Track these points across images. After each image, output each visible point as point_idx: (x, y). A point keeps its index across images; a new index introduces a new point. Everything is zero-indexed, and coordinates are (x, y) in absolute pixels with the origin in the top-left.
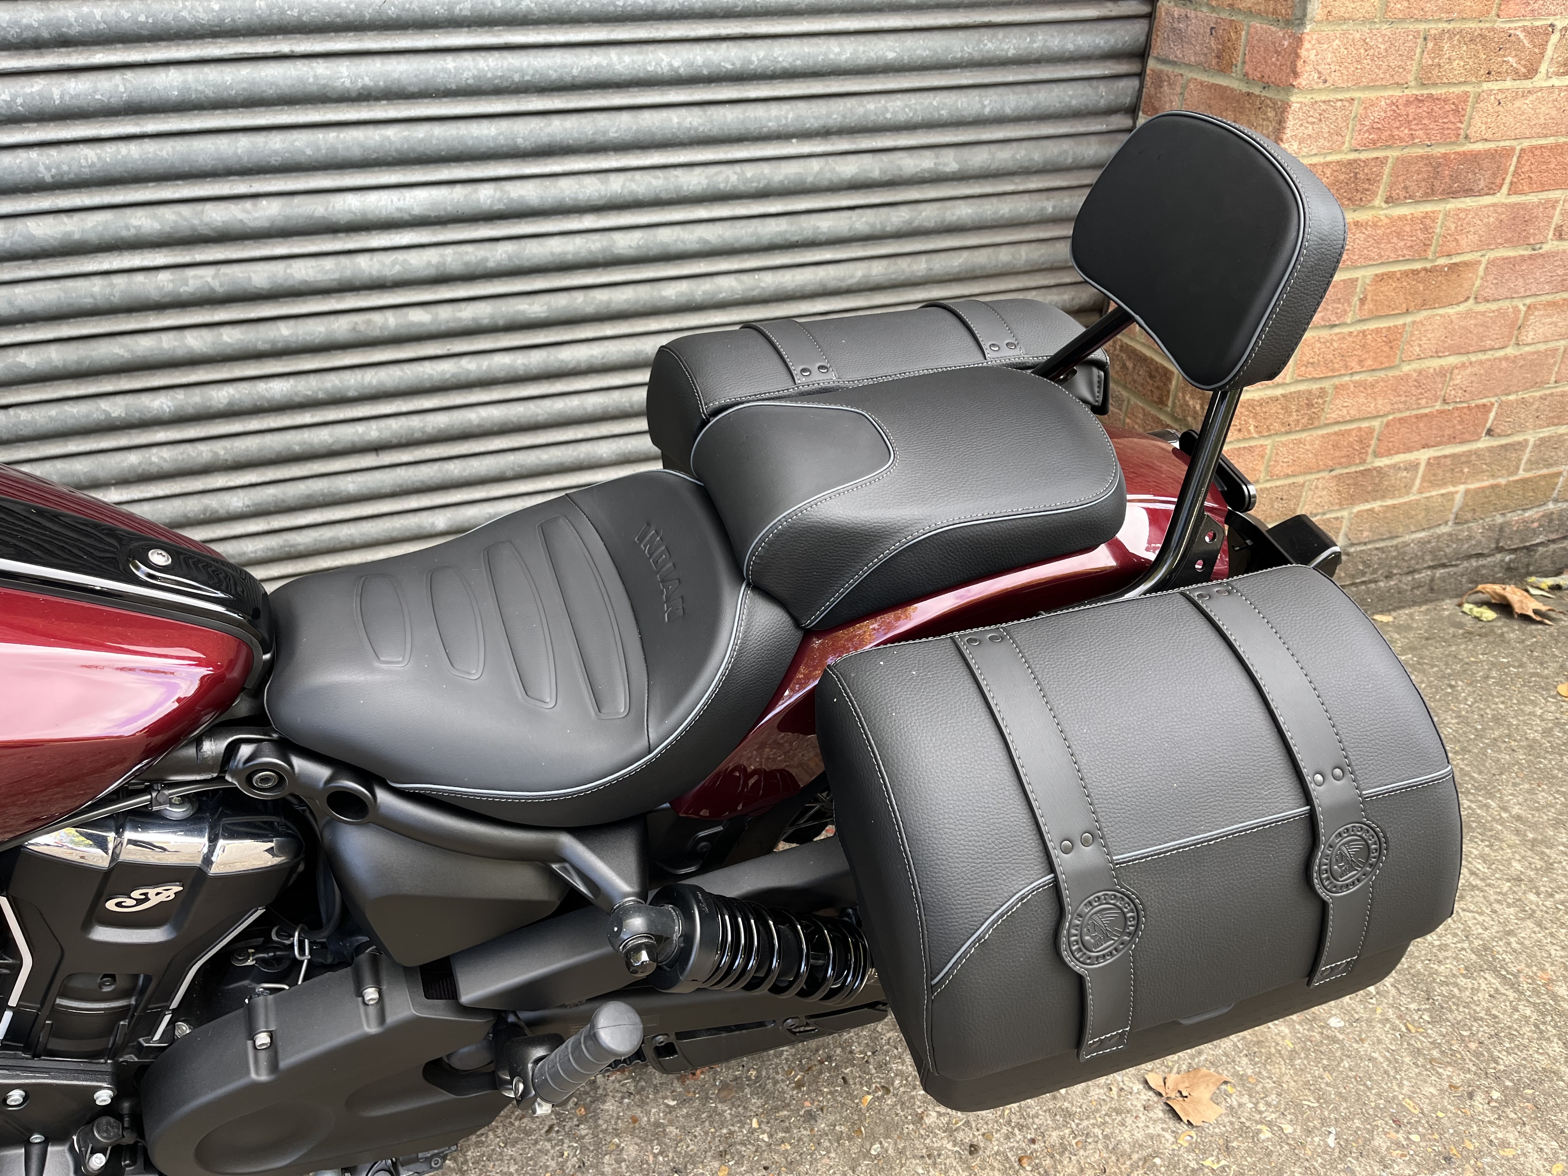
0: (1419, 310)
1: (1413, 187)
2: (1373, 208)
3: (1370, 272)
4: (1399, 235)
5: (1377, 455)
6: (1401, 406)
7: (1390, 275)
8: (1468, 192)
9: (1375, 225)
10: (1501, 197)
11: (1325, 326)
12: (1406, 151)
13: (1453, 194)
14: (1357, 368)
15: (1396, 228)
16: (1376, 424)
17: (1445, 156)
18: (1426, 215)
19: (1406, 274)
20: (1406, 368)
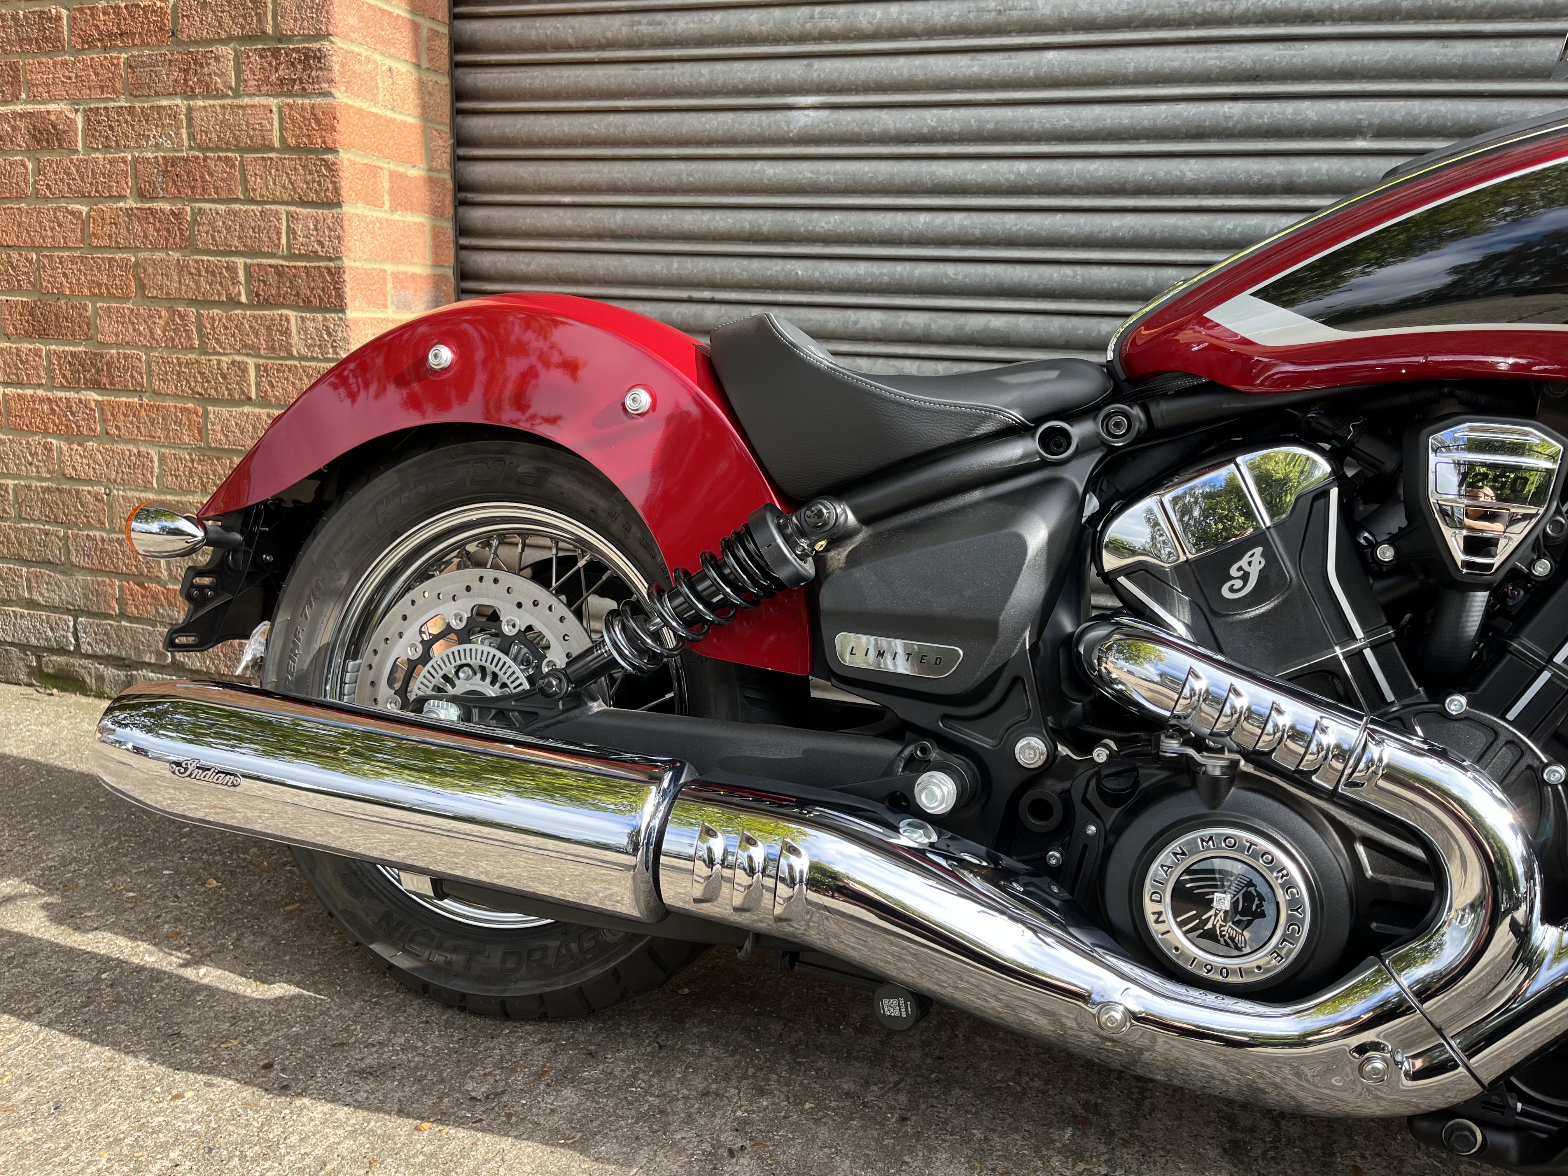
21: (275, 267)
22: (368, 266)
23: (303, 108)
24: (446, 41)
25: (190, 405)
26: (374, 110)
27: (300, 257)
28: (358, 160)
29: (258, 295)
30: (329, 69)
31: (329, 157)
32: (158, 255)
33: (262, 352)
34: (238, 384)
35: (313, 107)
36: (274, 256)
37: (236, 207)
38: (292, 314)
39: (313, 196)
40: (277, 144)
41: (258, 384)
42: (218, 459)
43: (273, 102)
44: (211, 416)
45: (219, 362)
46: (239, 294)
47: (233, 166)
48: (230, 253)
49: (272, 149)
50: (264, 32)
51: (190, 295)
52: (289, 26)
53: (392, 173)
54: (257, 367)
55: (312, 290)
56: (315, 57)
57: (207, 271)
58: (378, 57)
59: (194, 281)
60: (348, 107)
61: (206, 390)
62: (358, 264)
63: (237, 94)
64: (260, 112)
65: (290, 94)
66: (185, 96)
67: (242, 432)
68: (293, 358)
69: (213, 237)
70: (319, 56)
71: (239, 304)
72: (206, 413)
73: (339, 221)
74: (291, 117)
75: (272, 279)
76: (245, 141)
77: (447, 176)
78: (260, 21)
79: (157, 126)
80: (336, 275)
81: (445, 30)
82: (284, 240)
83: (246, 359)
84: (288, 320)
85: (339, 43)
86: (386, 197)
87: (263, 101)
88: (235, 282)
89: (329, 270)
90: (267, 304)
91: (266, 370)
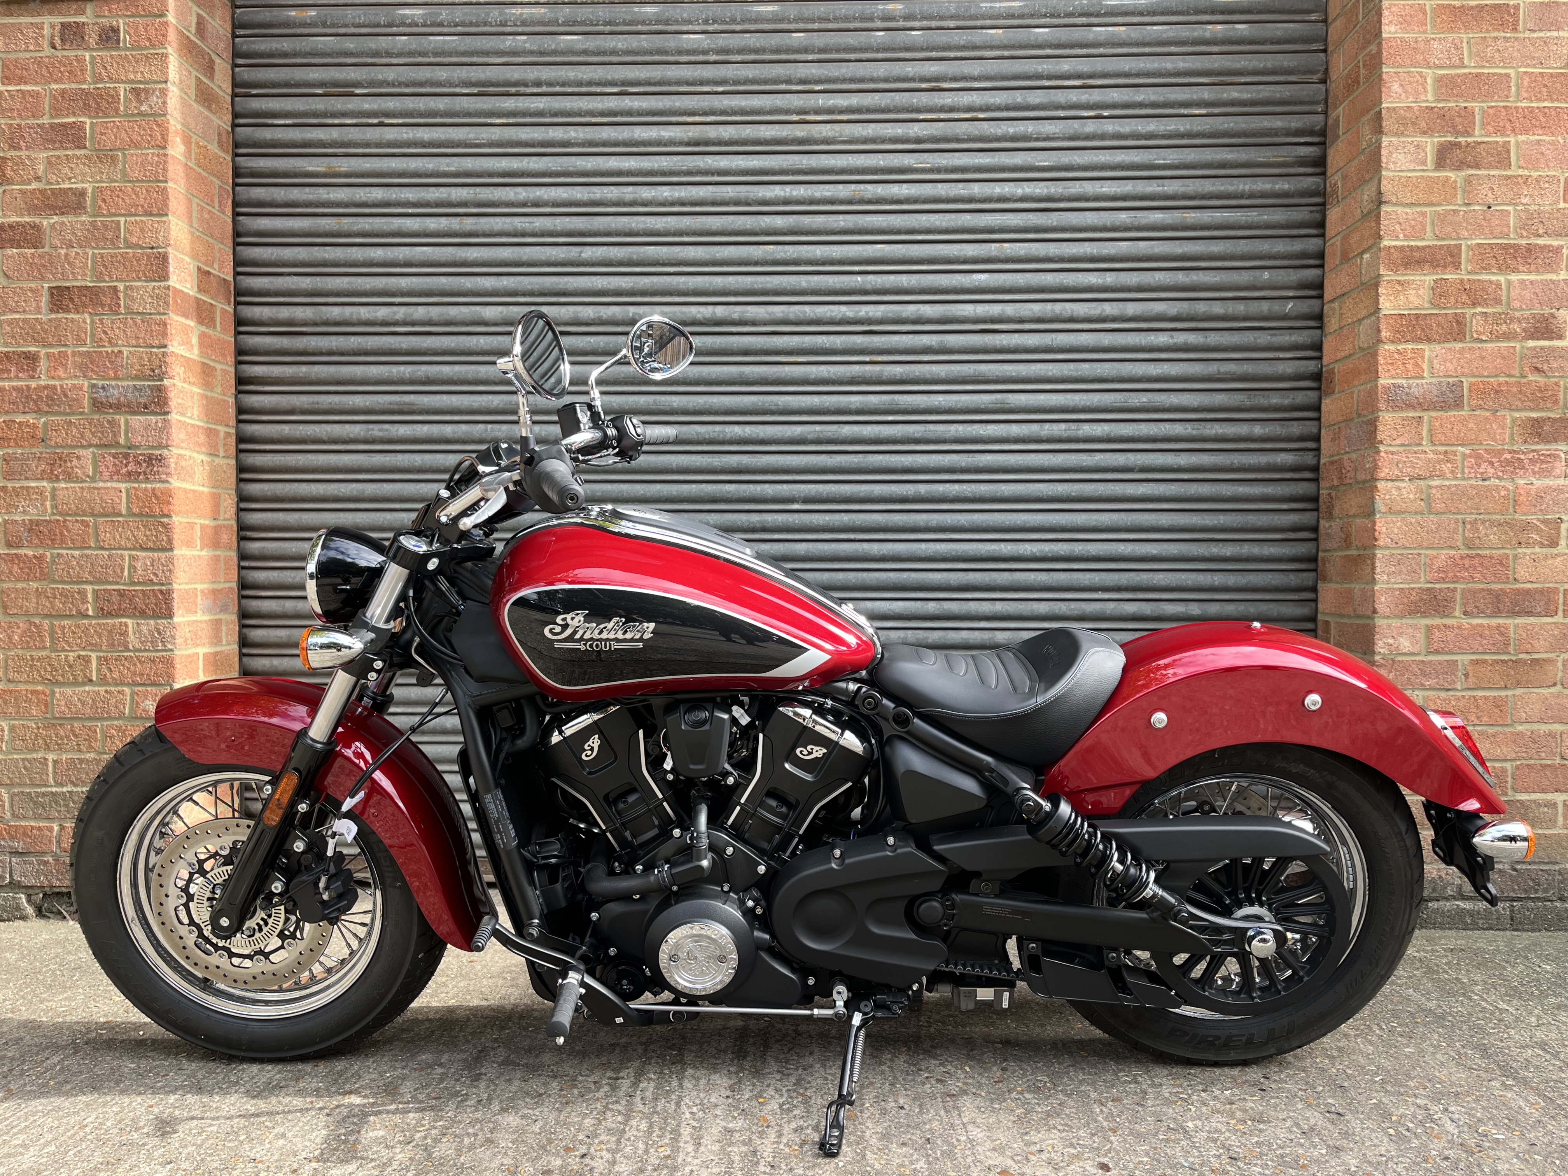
0: (1516, 688)
1: (1482, 607)
2: (1455, 617)
3: (1467, 658)
4: (1481, 636)
5: (1515, 790)
6: (1524, 755)
7: (1485, 661)
8: (1530, 614)
9: (1460, 628)
10: (1559, 618)
11: (1440, 689)
12: (1470, 585)
13: (1518, 614)
14: (1476, 722)
15: (1479, 632)
16: (1507, 765)
17: (1501, 590)
18: (1499, 625)
19: (1496, 662)
20: (1520, 728)
21: (119, 590)
22: (187, 587)
23: (146, 489)
24: (234, 437)
25: (40, 688)
26: (193, 488)
27: (139, 583)
28: (184, 520)
29: (102, 609)
30: (168, 467)
31: (165, 520)
32: (19, 585)
33: (104, 648)
34: (82, 670)
35: (154, 489)
36: (118, 583)
37: (89, 552)
38: (130, 622)
39: (151, 545)
40: (124, 512)
41: (99, 670)
42: (60, 725)
43: (123, 486)
44: (57, 695)
45: (66, 656)
46: (87, 609)
47: (88, 526)
48: (82, 582)
49: (121, 515)
50: (118, 443)
51: (46, 612)
52: (137, 440)
53: (202, 526)
54: (99, 658)
55: (146, 605)
56: (157, 459)
57: (61, 595)
58: (195, 455)
59: (51, 603)
60: (179, 488)
61: (54, 676)
62: (182, 587)
63: (93, 479)
64: (112, 492)
65: (136, 481)
66: (50, 480)
67: (83, 705)
68: (130, 651)
69: (68, 572)
70: (160, 459)
71: (87, 616)
72: (53, 693)
73: (171, 560)
74: (137, 496)
75: (115, 599)
76: (98, 509)
77: (233, 523)
78: (115, 435)
79: (25, 499)
80: (167, 596)
81: (233, 431)
82: (126, 573)
83: (89, 653)
84: (126, 625)
85: (175, 451)
86: (198, 541)
87: (115, 485)
88: (84, 601)
89: (161, 592)
90: (110, 615)
91: (106, 660)
